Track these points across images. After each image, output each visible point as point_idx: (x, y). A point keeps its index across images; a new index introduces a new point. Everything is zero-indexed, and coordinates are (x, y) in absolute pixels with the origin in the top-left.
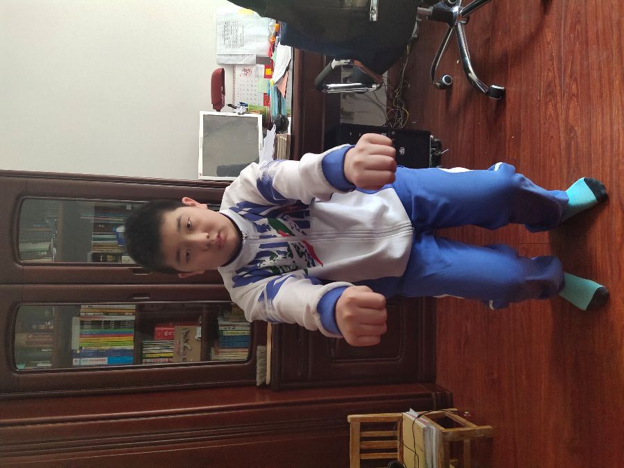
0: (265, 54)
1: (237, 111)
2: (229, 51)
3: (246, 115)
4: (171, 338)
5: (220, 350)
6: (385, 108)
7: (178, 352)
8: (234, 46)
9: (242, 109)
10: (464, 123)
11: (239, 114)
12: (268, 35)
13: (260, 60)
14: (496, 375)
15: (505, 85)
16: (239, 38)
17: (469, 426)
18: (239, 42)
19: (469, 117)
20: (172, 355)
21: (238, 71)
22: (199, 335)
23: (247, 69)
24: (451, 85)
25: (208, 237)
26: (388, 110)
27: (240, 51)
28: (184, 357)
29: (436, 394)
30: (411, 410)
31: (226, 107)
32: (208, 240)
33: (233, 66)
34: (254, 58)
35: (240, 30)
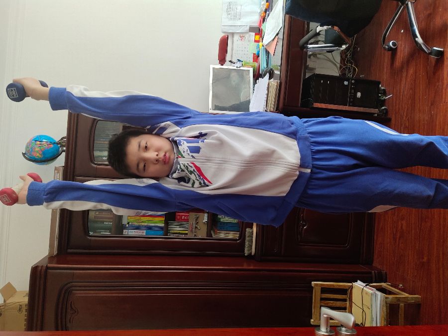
0: (256, 25)
1: (236, 65)
2: (231, 23)
3: (242, 68)
4: (187, 220)
5: (218, 231)
6: (338, 65)
7: (192, 231)
8: (234, 19)
9: (239, 64)
10: (407, 75)
11: (237, 67)
12: (259, 11)
13: (252, 29)
14: (425, 259)
15: (444, 48)
16: (238, 14)
17: (402, 295)
18: (238, 17)
19: (411, 71)
20: (187, 232)
21: (236, 37)
22: (206, 220)
23: (242, 36)
24: (396, 48)
25: (157, 155)
26: (341, 67)
27: (238, 23)
28: (195, 234)
29: (375, 272)
30: (358, 281)
31: (227, 62)
32: (157, 157)
33: (233, 34)
34: (248, 28)
35: (239, 7)
